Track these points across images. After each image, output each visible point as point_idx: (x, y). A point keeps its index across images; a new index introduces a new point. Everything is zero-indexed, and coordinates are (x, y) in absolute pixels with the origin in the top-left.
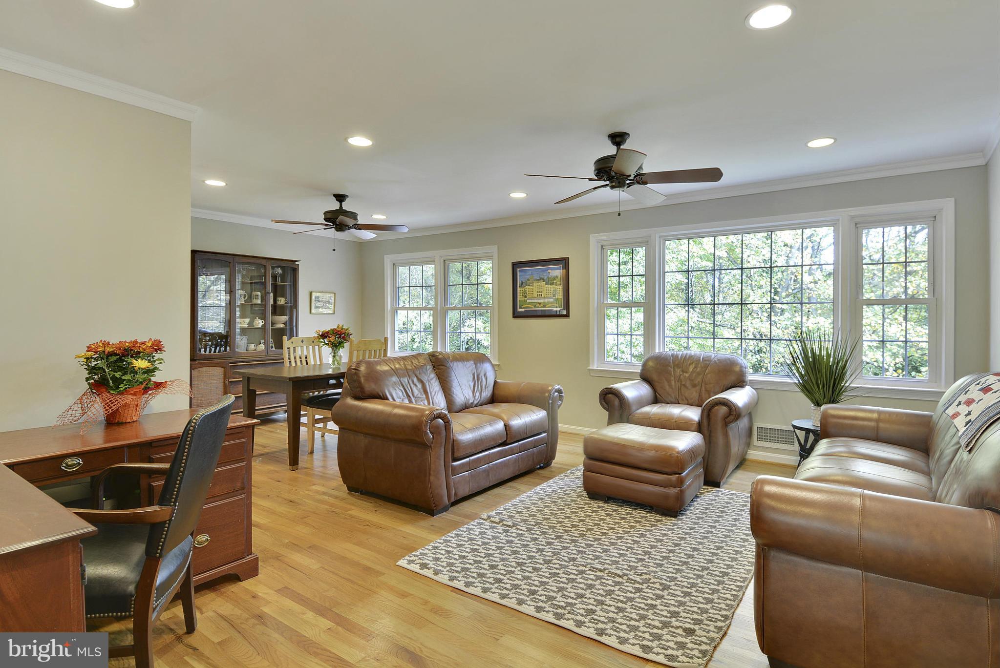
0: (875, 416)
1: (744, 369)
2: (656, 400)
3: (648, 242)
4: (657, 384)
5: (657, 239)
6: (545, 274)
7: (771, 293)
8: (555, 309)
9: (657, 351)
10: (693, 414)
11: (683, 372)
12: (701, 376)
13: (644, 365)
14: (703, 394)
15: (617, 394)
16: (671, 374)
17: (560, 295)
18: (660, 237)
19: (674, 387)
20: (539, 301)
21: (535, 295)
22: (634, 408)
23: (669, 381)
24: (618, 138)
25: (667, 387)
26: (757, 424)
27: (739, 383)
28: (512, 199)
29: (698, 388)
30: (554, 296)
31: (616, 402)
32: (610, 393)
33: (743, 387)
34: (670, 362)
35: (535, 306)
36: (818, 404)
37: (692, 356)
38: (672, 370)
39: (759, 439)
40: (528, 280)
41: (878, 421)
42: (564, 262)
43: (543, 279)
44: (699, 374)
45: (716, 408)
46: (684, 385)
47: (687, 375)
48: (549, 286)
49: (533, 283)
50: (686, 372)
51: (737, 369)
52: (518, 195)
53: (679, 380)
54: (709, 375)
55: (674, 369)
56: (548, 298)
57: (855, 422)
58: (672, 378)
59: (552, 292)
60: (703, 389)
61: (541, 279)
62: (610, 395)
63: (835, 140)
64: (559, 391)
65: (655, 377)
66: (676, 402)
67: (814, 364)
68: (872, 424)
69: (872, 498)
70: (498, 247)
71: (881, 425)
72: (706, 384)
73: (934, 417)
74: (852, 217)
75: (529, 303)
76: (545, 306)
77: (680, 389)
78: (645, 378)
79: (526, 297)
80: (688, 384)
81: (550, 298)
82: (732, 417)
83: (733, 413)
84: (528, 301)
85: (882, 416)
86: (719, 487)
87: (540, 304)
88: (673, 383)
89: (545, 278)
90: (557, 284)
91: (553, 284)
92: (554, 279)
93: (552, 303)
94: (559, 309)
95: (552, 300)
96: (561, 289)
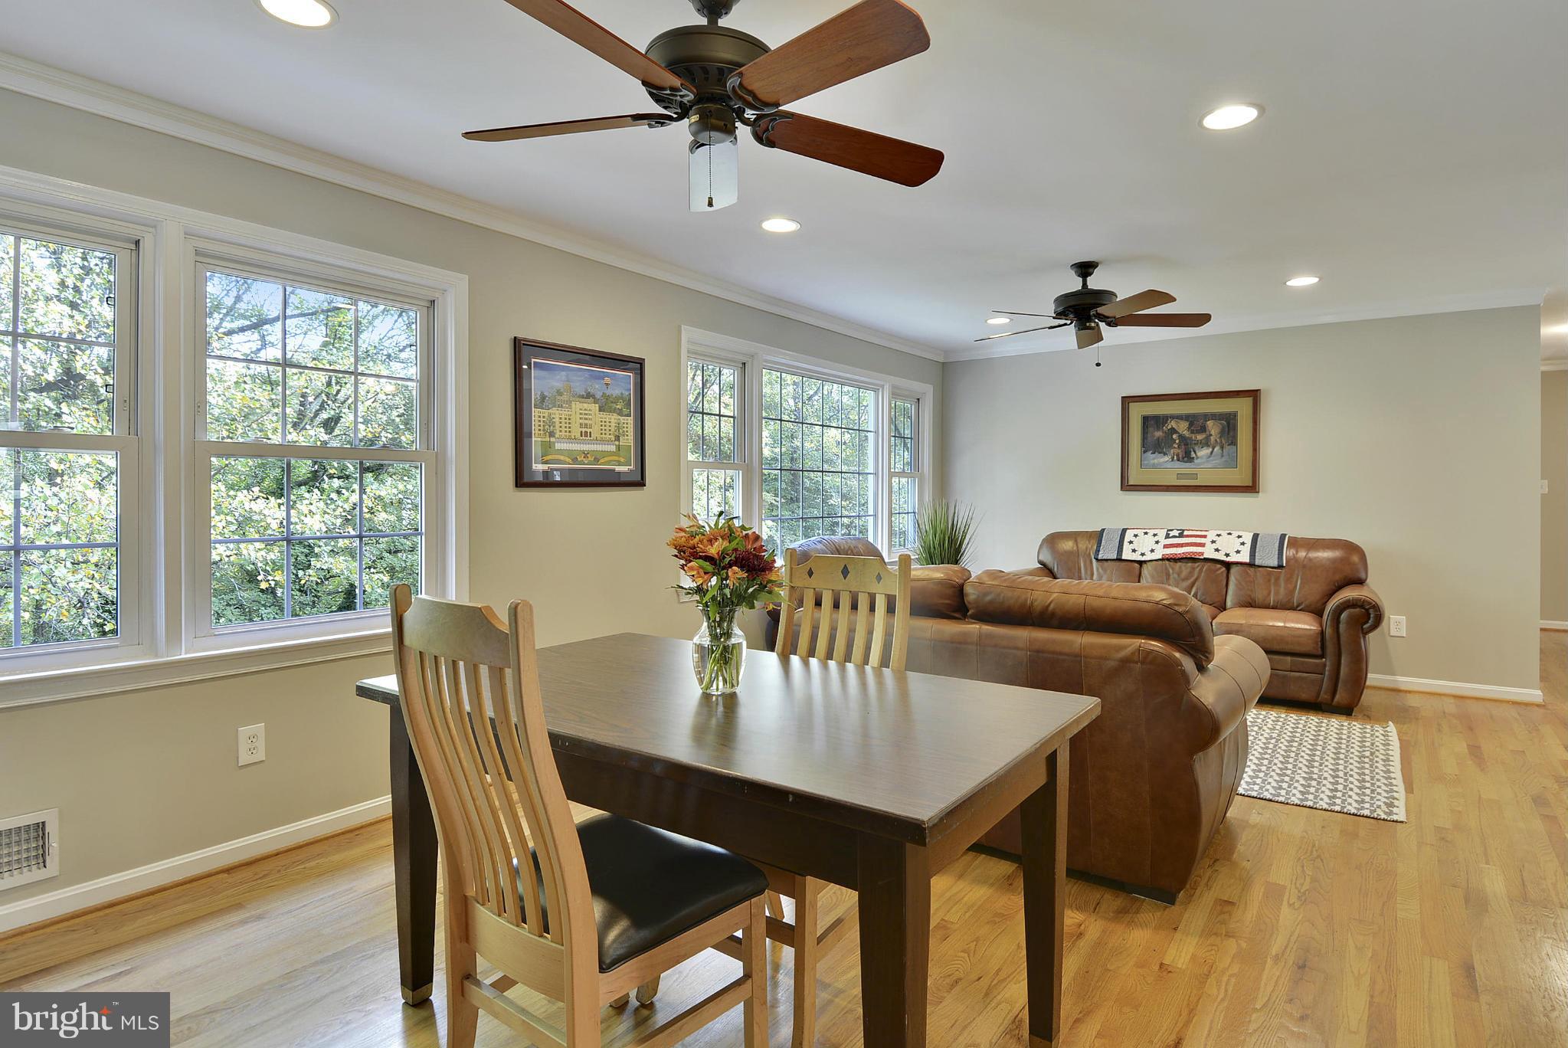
6: (598, 387)
8: (618, 469)
17: (629, 439)
20: (586, 447)
21: (576, 432)
24: (1085, 269)
30: (618, 438)
35: (575, 461)
40: (559, 393)
42: (637, 366)
43: (593, 396)
48: (606, 416)
49: (569, 402)
56: (602, 441)
59: (613, 430)
61: (589, 396)
70: (470, 280)
75: (561, 452)
76: (597, 460)
79: (552, 434)
81: (609, 442)
84: (558, 446)
87: (586, 454)
89: (599, 395)
90: (620, 413)
91: (615, 411)
92: (616, 400)
93: (611, 454)
94: (624, 469)
95: (613, 448)
96: (630, 422)
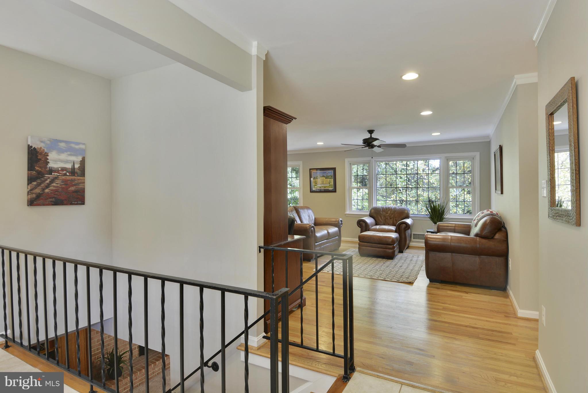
0: (454, 225)
1: (409, 212)
2: (376, 224)
3: (369, 162)
4: (376, 218)
5: (374, 162)
6: (325, 174)
7: (407, 180)
8: (330, 189)
9: (374, 206)
10: (393, 228)
11: (386, 213)
12: (393, 215)
13: (370, 211)
14: (394, 221)
15: (364, 221)
16: (381, 215)
17: (332, 183)
18: (375, 161)
19: (383, 219)
20: (323, 185)
21: (321, 183)
22: (370, 227)
23: (381, 217)
24: (371, 132)
25: (380, 219)
26: (413, 233)
27: (407, 217)
28: (318, 144)
29: (392, 219)
30: (329, 183)
31: (364, 224)
32: (361, 221)
33: (409, 218)
34: (381, 210)
35: (321, 188)
36: (435, 223)
37: (389, 207)
38: (382, 213)
39: (414, 238)
40: (317, 176)
41: (455, 227)
42: (334, 169)
43: (324, 176)
44: (392, 214)
45: (402, 225)
46: (387, 218)
47: (388, 215)
48: (327, 179)
49: (320, 178)
50: (387, 214)
51: (406, 212)
52: (320, 143)
53: (385, 216)
54: (396, 215)
55: (383, 213)
56: (326, 184)
57: (448, 227)
58: (382, 216)
60: (394, 219)
61: (323, 176)
62: (361, 222)
63: (441, 134)
64: (341, 221)
65: (375, 216)
66: (384, 224)
67: (434, 208)
68: (453, 228)
69: (453, 236)
70: (303, 162)
71: (456, 228)
72: (395, 218)
73: (471, 225)
74: (446, 157)
75: (317, 186)
76: (325, 188)
77: (385, 220)
78: (371, 216)
79: (316, 184)
80: (389, 218)
81: (327, 184)
82: (407, 228)
83: (408, 226)
85: (456, 225)
86: (403, 253)
87: (323, 187)
88: (383, 218)
89: (325, 176)
90: (330, 178)
91: (329, 178)
92: (329, 176)
93: (328, 186)
94: (331, 189)
95: (328, 185)
96: (332, 180)
